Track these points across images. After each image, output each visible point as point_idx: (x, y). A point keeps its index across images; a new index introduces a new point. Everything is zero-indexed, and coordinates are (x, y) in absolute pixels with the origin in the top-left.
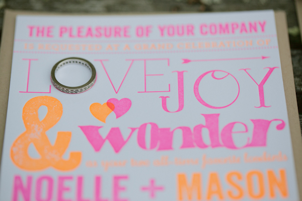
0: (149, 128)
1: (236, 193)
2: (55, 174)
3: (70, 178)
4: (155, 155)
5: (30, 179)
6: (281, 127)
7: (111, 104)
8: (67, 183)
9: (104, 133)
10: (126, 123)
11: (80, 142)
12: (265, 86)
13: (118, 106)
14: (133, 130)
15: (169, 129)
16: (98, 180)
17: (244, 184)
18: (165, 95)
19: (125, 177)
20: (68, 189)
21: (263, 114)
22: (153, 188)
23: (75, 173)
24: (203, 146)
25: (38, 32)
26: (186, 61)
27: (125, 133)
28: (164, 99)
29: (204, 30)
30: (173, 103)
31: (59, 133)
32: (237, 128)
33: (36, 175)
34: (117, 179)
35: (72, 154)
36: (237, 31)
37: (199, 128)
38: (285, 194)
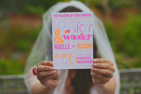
0: (73, 35)
1: (85, 47)
2: (60, 44)
3: (62, 45)
4: (74, 40)
5: (57, 45)
6: (92, 36)
7: (67, 31)
8: (62, 46)
9: (66, 36)
10: (69, 34)
11: (63, 38)
12: (90, 28)
13: (68, 31)
14: (71, 36)
15: (75, 36)
16: (66, 45)
17: (86, 46)
18: (75, 29)
19: (70, 45)
20: (62, 47)
21: (90, 34)
22: (73, 46)
23: (63, 44)
24: (81, 39)
25: (55, 16)
26: (78, 22)
27: (69, 36)
28: (75, 30)
29: (81, 15)
30: (76, 31)
31: (60, 37)
32: (86, 36)
33: (57, 44)
34: (68, 45)
35: (62, 40)
36: (86, 16)
37: (80, 36)
38: (91, 48)
